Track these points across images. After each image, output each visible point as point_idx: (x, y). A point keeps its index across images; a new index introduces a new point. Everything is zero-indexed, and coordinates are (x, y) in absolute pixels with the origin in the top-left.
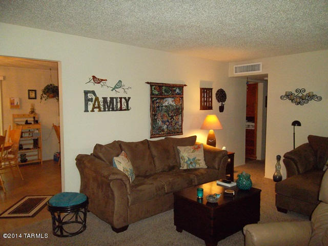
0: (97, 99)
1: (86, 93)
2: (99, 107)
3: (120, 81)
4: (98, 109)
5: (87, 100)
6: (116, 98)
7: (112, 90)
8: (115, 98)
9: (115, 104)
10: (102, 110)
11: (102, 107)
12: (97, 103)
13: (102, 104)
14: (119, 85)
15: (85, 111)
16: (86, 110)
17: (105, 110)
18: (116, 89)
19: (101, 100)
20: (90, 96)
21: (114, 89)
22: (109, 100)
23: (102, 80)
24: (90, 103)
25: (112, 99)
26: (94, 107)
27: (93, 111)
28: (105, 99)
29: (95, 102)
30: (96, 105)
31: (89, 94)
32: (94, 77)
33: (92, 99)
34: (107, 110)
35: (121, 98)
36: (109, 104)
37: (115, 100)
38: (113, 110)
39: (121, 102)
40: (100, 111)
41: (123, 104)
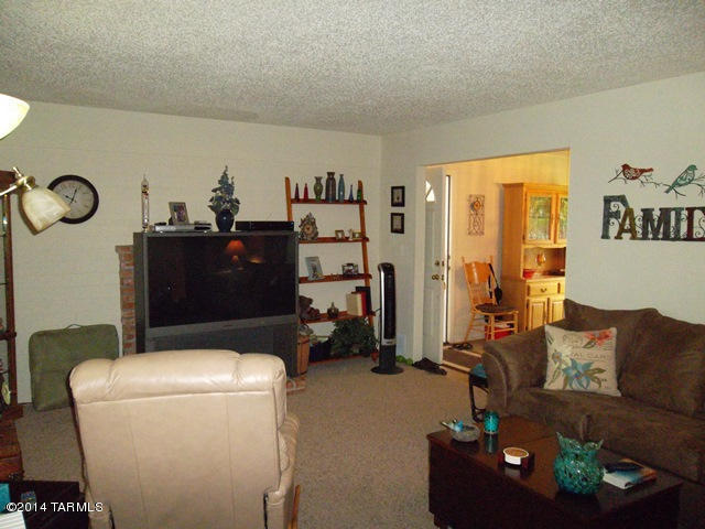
0: (629, 213)
1: (608, 200)
2: (632, 231)
3: (693, 168)
4: (629, 235)
5: (608, 215)
6: (678, 211)
7: (667, 192)
8: (674, 209)
9: (673, 223)
10: (639, 236)
11: (639, 230)
12: (628, 222)
13: (639, 223)
14: (687, 176)
15: (603, 237)
16: (605, 236)
17: (645, 237)
18: (678, 189)
19: (638, 214)
20: (614, 207)
21: (671, 188)
22: (656, 214)
23: (642, 171)
24: (613, 220)
25: (665, 212)
26: (622, 230)
27: (619, 237)
28: (647, 213)
29: (624, 220)
30: (627, 226)
31: (612, 204)
32: (626, 167)
33: (618, 212)
34: (650, 236)
35: (691, 211)
36: (656, 223)
37: (673, 214)
38: (666, 237)
39: (690, 219)
40: (634, 237)
41: (696, 224)
